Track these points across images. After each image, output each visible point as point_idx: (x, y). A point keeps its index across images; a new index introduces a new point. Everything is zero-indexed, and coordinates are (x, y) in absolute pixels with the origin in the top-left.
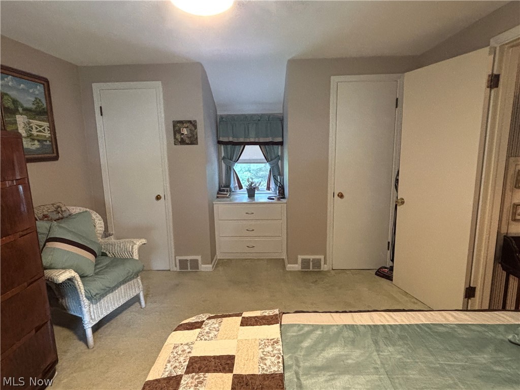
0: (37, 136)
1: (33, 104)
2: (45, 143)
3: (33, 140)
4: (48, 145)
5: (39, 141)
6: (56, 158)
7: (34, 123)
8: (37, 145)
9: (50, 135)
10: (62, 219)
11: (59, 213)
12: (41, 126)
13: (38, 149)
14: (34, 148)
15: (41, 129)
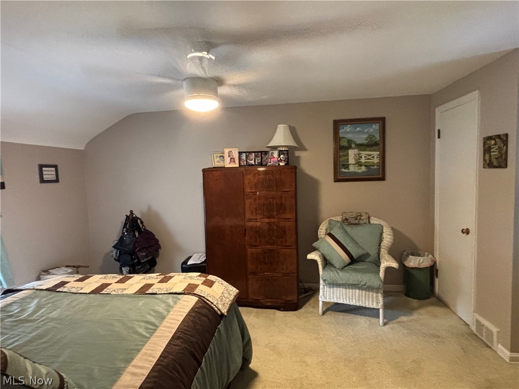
0: (365, 162)
1: (366, 140)
2: (372, 167)
3: (361, 166)
4: (375, 169)
5: (366, 166)
6: (383, 179)
7: (364, 153)
8: (363, 169)
9: (379, 161)
10: (357, 224)
11: (357, 219)
12: (370, 155)
13: (364, 172)
14: (360, 171)
15: (370, 157)
